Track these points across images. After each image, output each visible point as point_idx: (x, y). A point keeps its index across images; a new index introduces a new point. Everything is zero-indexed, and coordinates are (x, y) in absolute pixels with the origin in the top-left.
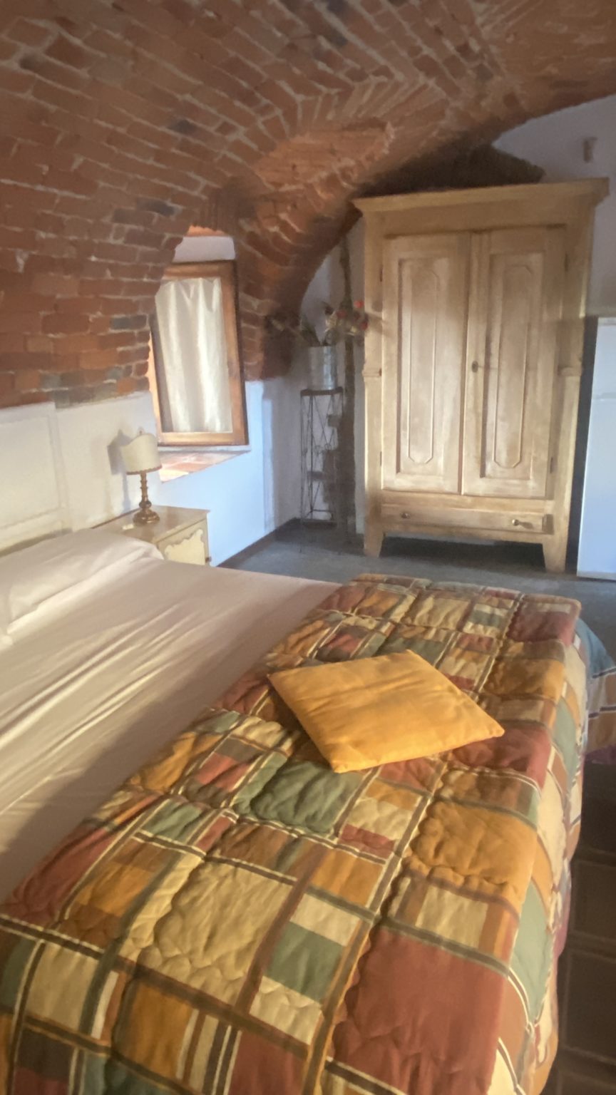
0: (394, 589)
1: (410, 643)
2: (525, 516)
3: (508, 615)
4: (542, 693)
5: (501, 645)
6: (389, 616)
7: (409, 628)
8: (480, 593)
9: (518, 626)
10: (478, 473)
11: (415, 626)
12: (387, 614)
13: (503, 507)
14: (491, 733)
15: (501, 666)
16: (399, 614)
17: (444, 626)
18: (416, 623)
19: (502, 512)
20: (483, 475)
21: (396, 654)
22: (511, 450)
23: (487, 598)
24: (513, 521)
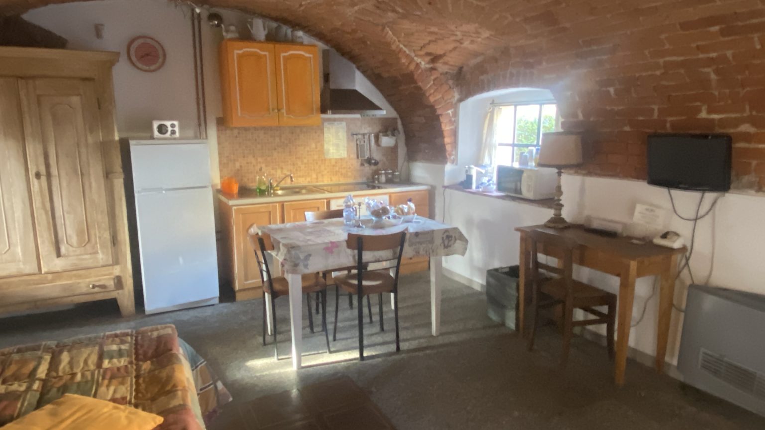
0: (28, 355)
1: (64, 389)
2: (99, 280)
3: (131, 347)
4: (177, 387)
5: (135, 367)
6: (35, 375)
7: (57, 380)
8: (103, 338)
9: (141, 352)
10: (54, 255)
11: (61, 376)
12: (32, 375)
13: (80, 276)
14: (155, 423)
15: (141, 381)
16: (42, 372)
17: (86, 368)
18: (61, 374)
19: (80, 281)
20: (59, 255)
21: (56, 400)
22: (80, 234)
23: (110, 340)
24: (91, 286)
